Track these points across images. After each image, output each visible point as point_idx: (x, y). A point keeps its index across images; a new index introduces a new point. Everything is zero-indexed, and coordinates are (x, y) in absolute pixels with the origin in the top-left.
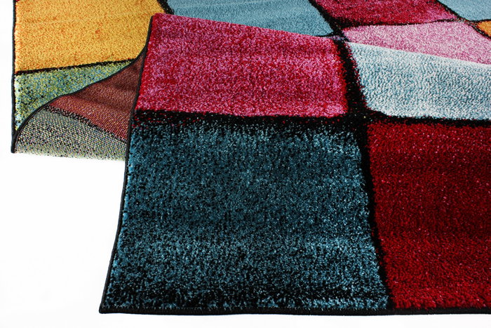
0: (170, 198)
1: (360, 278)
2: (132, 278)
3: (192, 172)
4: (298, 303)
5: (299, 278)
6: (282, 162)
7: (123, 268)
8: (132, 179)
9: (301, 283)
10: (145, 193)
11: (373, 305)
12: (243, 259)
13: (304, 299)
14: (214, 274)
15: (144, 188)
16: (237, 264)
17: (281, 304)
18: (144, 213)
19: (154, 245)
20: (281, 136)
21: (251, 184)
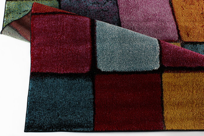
0: (40, 97)
1: (88, 121)
2: (31, 123)
3: (47, 89)
4: (71, 130)
5: (72, 121)
6: (71, 86)
7: (29, 120)
8: (30, 92)
9: (72, 123)
10: (34, 96)
11: (89, 130)
12: (59, 116)
13: (73, 128)
14: (51, 121)
15: (33, 94)
16: (57, 118)
17: (67, 130)
18: (34, 102)
19: (36, 112)
20: (71, 80)
21: (62, 93)
